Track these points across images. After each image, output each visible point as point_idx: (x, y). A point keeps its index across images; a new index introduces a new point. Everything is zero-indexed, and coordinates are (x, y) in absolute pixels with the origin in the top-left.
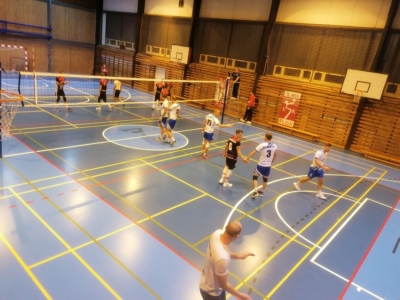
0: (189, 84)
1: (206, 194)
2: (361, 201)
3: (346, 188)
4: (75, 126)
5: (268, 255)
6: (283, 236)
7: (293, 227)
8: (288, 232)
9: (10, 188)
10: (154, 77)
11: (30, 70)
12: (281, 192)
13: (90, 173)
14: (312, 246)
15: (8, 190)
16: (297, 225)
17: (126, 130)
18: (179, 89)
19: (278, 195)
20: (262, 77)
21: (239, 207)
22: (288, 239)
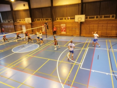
0: (34, 29)
1: (49, 59)
3: (83, 46)
4: (2, 51)
5: (70, 70)
6: (72, 64)
8: (73, 62)
10: (22, 30)
13: (13, 64)
14: (79, 64)
16: (75, 60)
19: (68, 54)
20: (54, 22)
21: (59, 60)
22: (73, 64)
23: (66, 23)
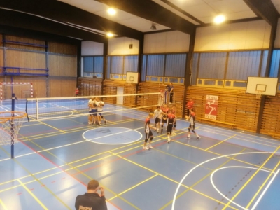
0: (140, 96)
1: (158, 174)
2: (275, 171)
3: (262, 162)
4: (64, 132)
6: (219, 204)
7: (226, 196)
8: (223, 199)
9: (18, 180)
10: (116, 94)
11: (34, 97)
12: (214, 169)
13: (74, 165)
15: (17, 181)
16: (229, 194)
17: (98, 132)
18: (134, 100)
19: (212, 171)
20: (189, 87)
21: (183, 183)
22: (224, 206)
23: (219, 94)
